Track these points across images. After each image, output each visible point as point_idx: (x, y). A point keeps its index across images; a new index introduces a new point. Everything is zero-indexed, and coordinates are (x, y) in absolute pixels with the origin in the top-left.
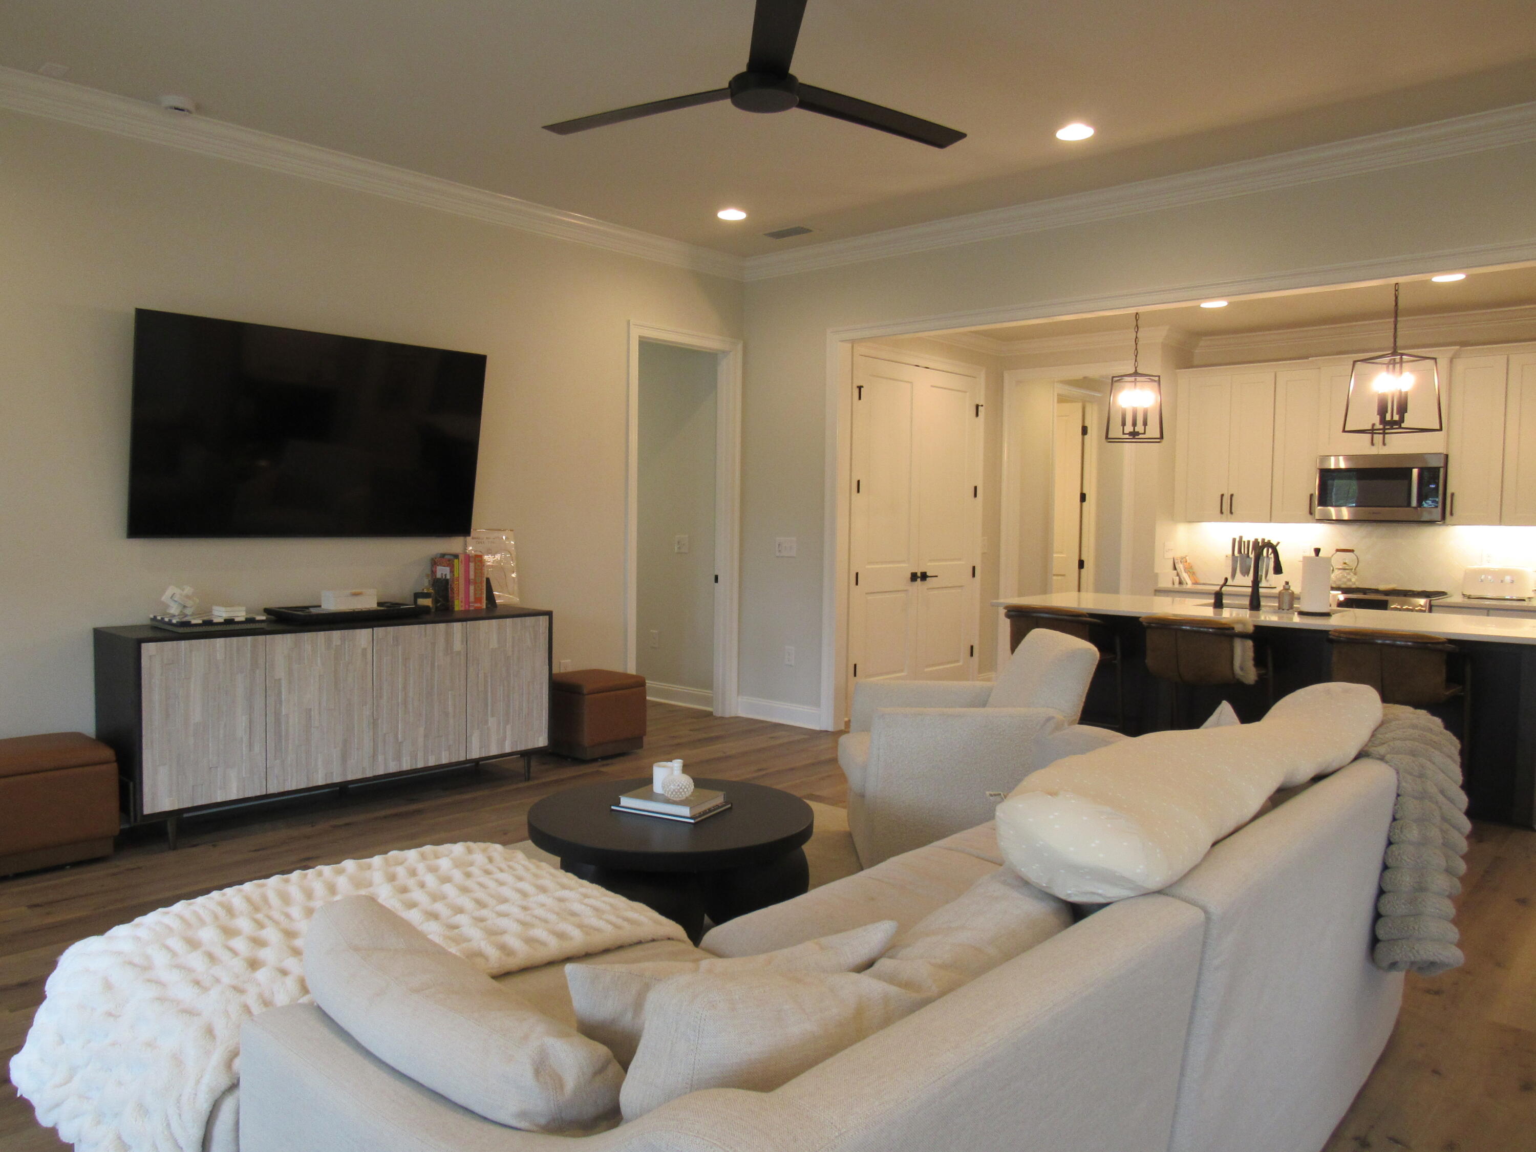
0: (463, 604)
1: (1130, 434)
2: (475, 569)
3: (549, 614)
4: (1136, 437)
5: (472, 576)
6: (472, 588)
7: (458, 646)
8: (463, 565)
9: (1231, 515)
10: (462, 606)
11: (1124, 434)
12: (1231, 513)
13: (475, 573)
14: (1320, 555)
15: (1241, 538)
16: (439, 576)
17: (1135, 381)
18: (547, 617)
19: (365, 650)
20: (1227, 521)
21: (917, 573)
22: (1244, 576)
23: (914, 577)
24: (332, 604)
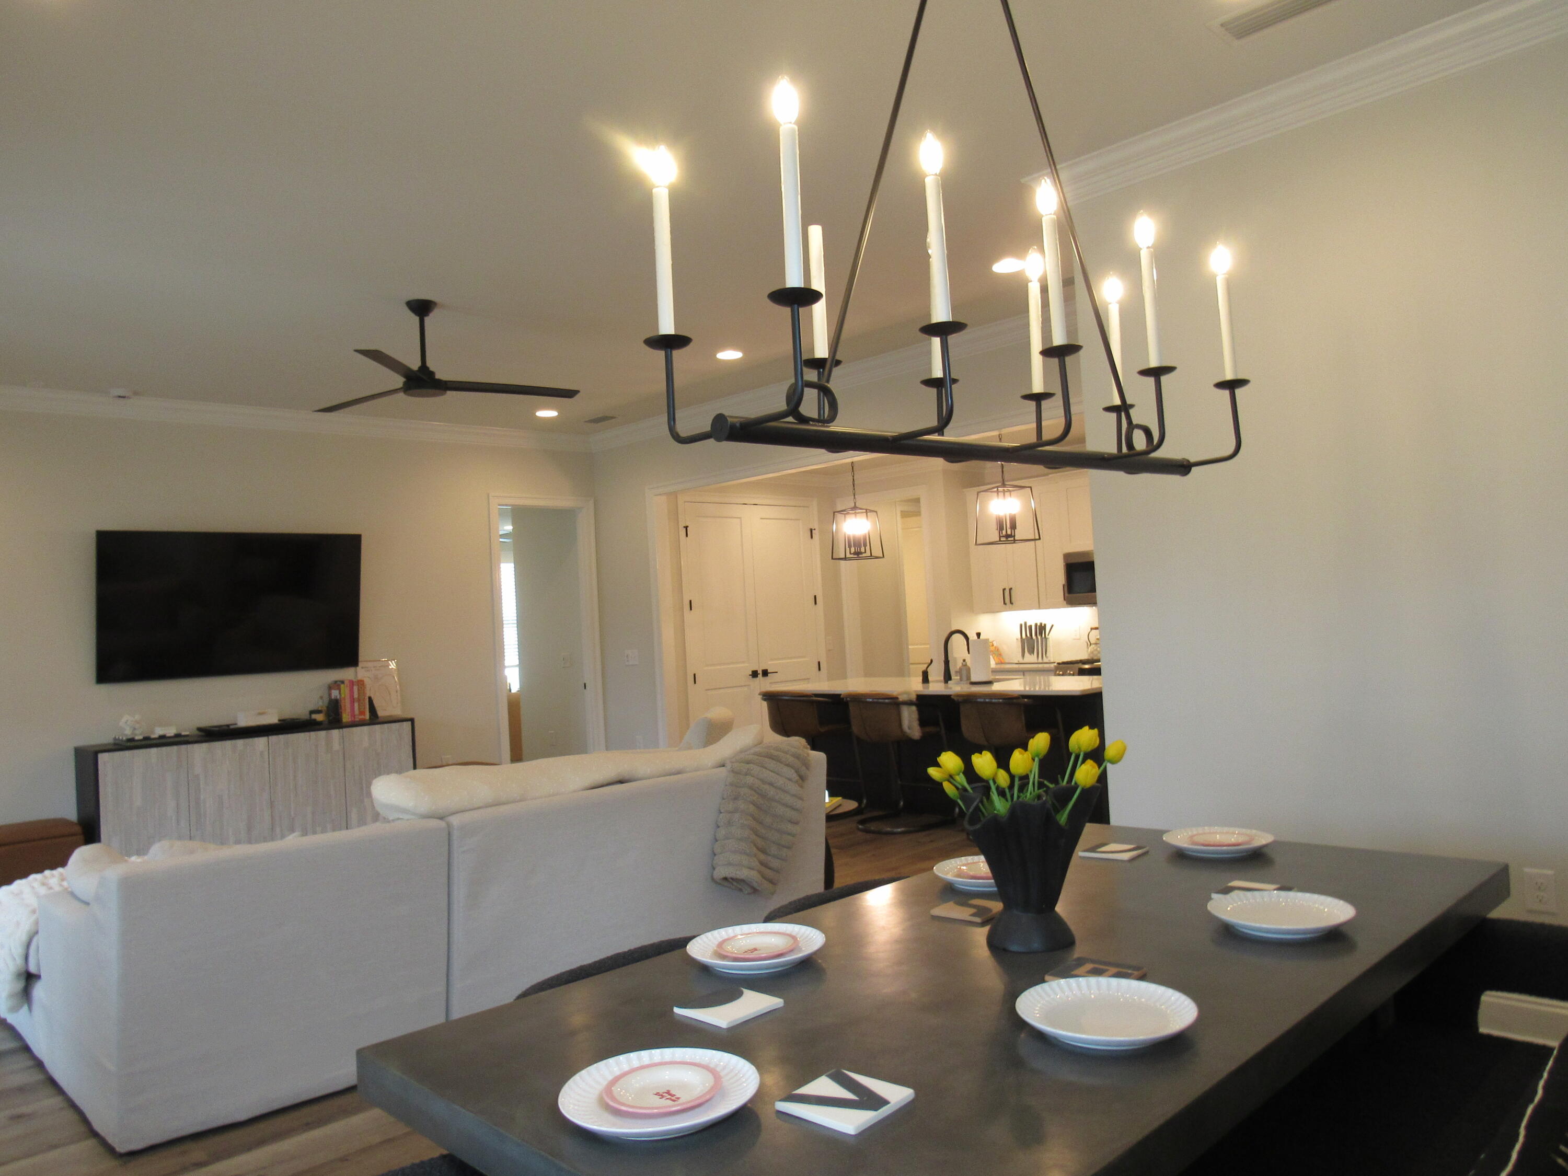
0: (350, 717)
1: (854, 554)
2: (358, 690)
3: (412, 720)
4: (860, 556)
5: (356, 696)
6: (356, 705)
7: (336, 746)
8: (348, 688)
9: (1011, 605)
10: (349, 719)
11: (850, 553)
12: (1011, 603)
13: (359, 694)
14: (981, 637)
15: (1026, 624)
16: (333, 697)
17: (855, 513)
18: (410, 723)
19: (262, 753)
20: (1010, 610)
21: (757, 671)
22: (1031, 654)
23: (755, 674)
24: (244, 721)
